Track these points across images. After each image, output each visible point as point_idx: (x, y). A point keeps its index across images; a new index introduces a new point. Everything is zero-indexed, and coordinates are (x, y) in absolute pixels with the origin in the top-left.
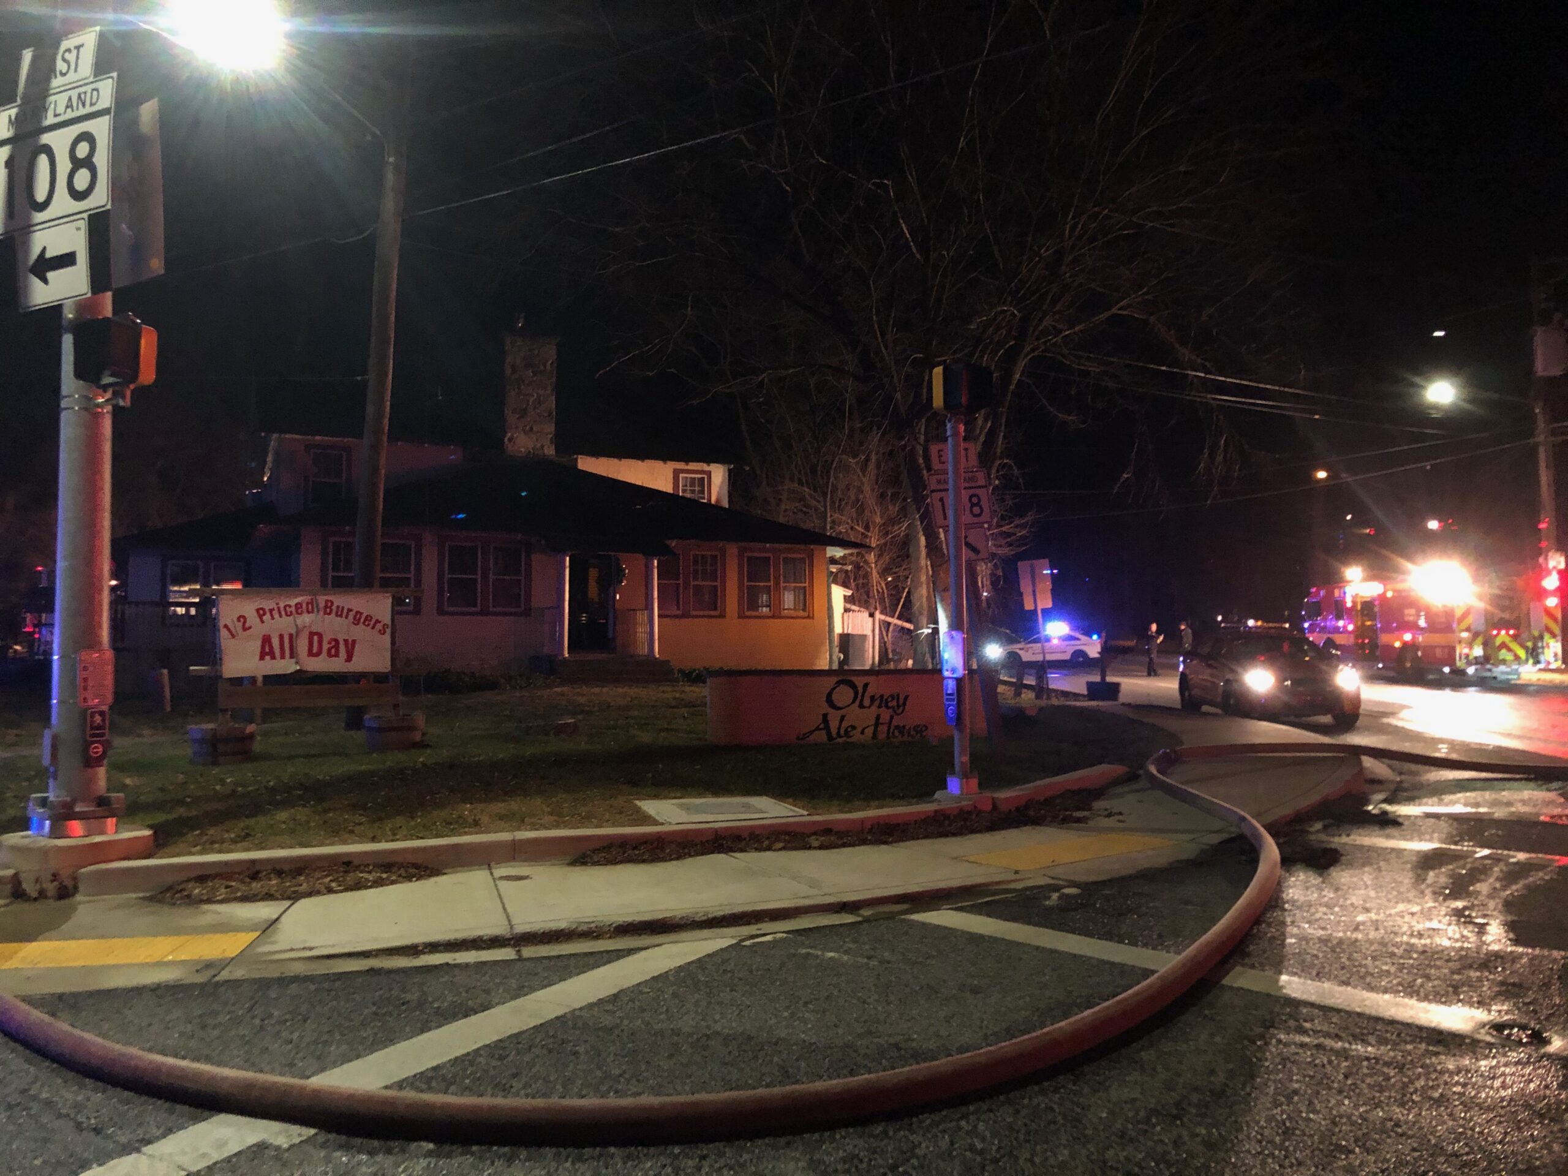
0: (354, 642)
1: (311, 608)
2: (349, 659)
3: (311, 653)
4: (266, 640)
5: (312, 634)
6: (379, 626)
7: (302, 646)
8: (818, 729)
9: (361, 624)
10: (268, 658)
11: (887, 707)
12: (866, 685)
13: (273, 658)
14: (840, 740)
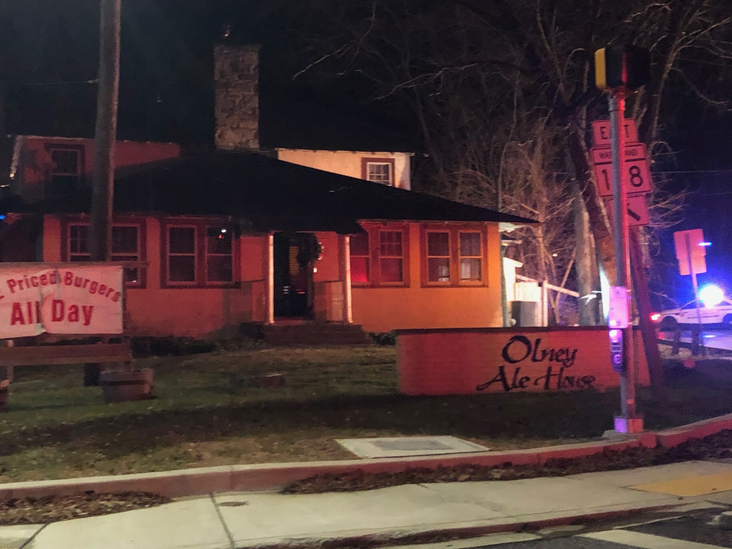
0: (91, 307)
1: (54, 279)
2: (87, 323)
3: (55, 319)
4: (17, 307)
5: (55, 302)
6: (112, 294)
7: (47, 311)
8: (494, 380)
9: (97, 292)
10: (18, 322)
11: (558, 361)
12: (538, 341)
13: (23, 323)
14: (515, 390)
